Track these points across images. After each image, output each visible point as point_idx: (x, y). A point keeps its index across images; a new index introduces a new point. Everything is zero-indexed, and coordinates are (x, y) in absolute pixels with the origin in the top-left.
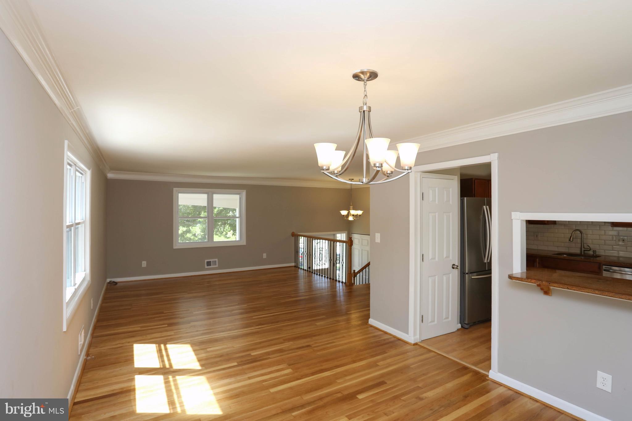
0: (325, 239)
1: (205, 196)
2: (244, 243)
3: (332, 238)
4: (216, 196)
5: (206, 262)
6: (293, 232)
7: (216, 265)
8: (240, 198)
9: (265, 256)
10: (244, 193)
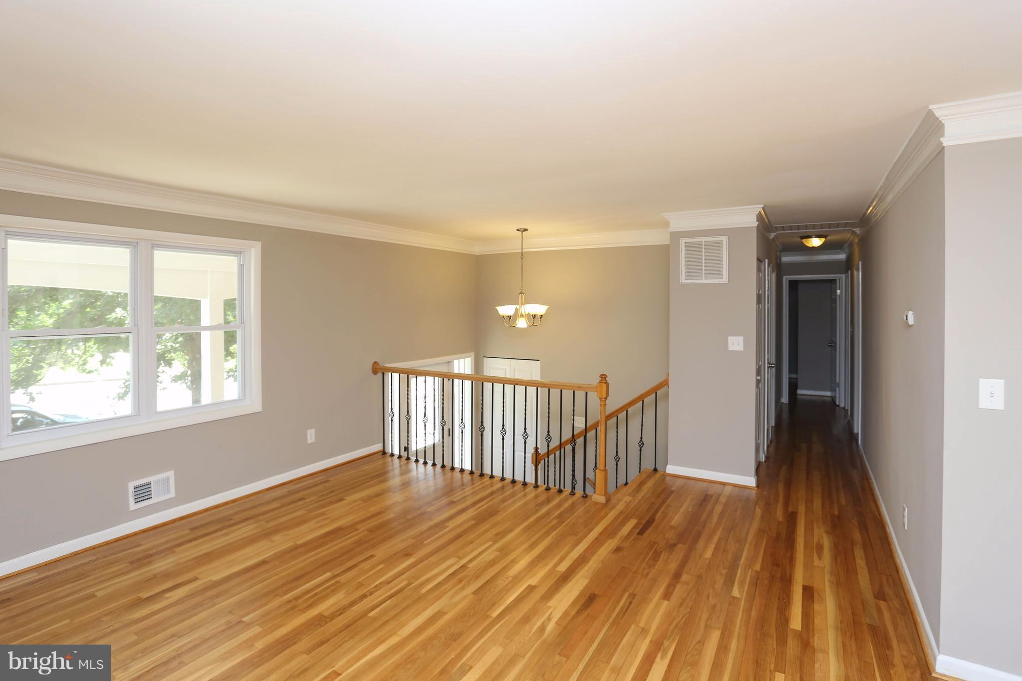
0: (434, 374)
1: (122, 256)
2: (254, 404)
3: (443, 369)
4: (161, 257)
5: (131, 489)
6: (375, 362)
7: (169, 492)
8: (241, 267)
9: (311, 436)
10: (254, 252)
